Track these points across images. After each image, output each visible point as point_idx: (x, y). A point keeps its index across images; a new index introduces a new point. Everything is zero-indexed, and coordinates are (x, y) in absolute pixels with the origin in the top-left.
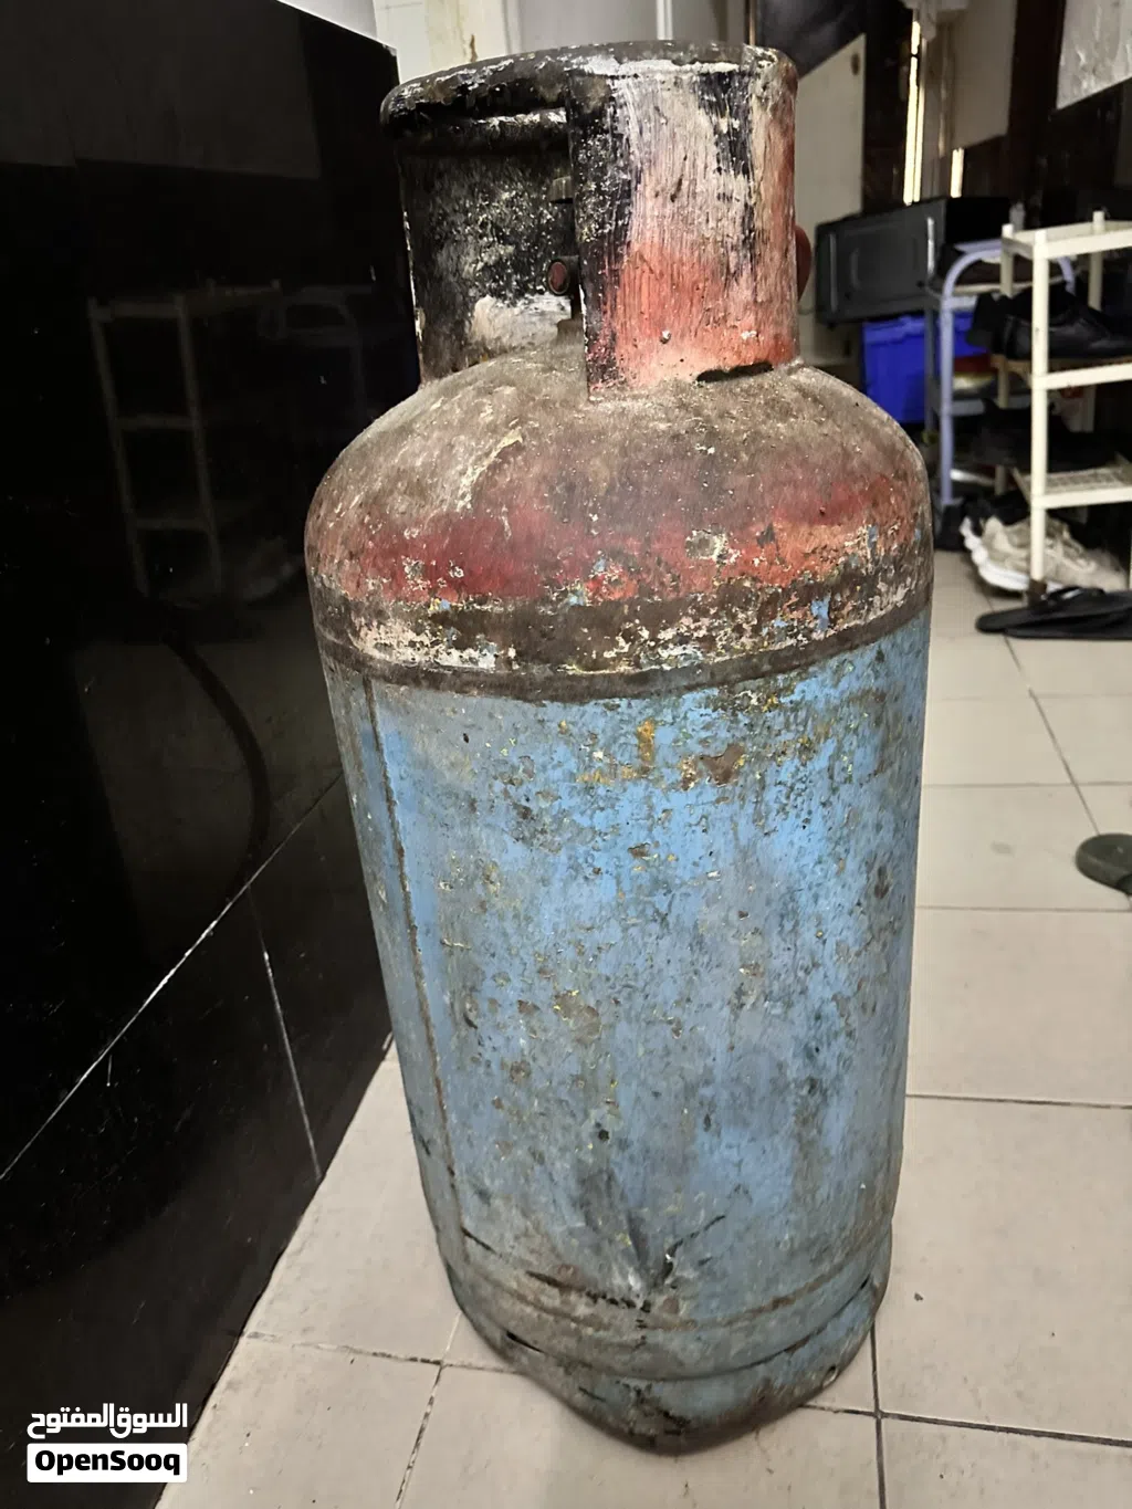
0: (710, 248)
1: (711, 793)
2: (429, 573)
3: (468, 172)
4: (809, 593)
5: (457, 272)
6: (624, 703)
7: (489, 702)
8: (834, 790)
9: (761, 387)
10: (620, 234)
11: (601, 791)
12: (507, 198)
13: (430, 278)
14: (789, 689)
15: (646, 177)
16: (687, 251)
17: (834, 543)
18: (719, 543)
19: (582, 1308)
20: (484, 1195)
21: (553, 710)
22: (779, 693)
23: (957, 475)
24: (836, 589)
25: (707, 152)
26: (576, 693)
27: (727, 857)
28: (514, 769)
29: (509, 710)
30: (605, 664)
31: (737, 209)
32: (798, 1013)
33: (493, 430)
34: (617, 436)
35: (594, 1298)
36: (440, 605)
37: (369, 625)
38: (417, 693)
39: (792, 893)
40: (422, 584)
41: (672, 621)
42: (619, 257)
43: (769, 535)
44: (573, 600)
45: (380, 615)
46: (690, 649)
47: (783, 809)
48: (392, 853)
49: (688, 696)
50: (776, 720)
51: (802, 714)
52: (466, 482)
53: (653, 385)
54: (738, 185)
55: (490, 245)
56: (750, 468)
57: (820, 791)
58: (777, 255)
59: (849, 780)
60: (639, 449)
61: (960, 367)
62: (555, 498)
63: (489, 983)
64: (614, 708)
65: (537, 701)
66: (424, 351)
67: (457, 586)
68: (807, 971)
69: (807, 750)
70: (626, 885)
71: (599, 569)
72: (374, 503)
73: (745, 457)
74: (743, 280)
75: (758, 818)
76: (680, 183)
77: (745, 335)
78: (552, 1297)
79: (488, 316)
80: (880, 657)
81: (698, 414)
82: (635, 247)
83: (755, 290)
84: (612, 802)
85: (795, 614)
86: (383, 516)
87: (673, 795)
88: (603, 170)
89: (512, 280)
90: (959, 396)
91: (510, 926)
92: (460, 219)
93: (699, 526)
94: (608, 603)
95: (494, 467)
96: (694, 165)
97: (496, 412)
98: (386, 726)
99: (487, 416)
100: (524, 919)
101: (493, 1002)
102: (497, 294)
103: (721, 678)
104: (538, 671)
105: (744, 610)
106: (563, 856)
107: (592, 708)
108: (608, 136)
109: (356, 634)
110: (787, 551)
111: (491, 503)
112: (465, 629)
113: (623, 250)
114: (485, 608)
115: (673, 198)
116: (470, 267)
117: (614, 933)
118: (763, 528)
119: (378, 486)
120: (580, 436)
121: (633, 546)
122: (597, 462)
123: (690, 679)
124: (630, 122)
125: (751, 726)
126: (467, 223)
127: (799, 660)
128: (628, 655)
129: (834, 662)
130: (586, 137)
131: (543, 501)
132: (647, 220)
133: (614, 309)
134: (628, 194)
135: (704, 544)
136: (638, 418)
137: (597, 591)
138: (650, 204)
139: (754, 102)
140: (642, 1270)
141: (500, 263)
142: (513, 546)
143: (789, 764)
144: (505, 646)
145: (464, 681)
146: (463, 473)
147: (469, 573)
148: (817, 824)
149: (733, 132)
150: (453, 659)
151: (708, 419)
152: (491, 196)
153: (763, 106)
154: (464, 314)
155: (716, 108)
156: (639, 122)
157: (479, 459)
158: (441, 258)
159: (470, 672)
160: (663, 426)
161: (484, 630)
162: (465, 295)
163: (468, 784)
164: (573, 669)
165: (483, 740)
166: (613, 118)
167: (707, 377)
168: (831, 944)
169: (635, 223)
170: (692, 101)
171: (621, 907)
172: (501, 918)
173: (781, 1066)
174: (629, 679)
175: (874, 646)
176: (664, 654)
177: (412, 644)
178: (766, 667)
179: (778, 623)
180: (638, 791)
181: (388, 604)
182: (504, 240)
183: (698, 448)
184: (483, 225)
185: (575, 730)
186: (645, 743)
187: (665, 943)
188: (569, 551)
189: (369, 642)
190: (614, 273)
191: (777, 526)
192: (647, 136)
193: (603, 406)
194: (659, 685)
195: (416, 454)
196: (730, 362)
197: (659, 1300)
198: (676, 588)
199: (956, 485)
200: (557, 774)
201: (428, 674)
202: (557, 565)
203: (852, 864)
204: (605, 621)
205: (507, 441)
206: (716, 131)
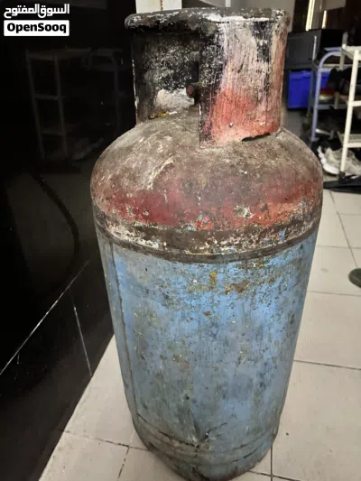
0: (251, 91)
1: (235, 296)
2: (135, 211)
3: (158, 42)
4: (278, 229)
5: (152, 81)
6: (206, 265)
7: (155, 259)
8: (280, 293)
9: (266, 143)
10: (217, 85)
11: (195, 293)
12: (173, 53)
13: (142, 83)
14: (268, 261)
15: (229, 63)
16: (242, 93)
17: (290, 209)
18: (246, 211)
19: (177, 444)
20: (145, 407)
21: (179, 265)
22: (263, 263)
23: (318, 131)
24: (288, 226)
25: (254, 53)
26: (188, 260)
27: (239, 316)
28: (163, 282)
29: (162, 263)
30: (200, 251)
31: (263, 75)
32: (259, 365)
33: (163, 156)
34: (210, 164)
35: (181, 442)
36: (139, 224)
37: (112, 225)
38: (129, 251)
39: (261, 327)
40: (133, 215)
41: (226, 238)
42: (216, 94)
43: (266, 207)
44: (190, 228)
45: (117, 223)
46: (232, 248)
47: (261, 301)
48: (118, 299)
49: (230, 265)
50: (262, 272)
51: (272, 269)
52: (151, 178)
53: (225, 142)
54: (264, 66)
55: (165, 70)
56: (260, 181)
57: (275, 294)
58: (276, 92)
59: (286, 289)
60: (218, 171)
61: (323, 91)
62: (185, 189)
63: (150, 347)
64: (202, 266)
65: (174, 261)
66: (138, 113)
67: (145, 218)
68: (264, 351)
69: (272, 281)
70: (202, 324)
71: (200, 218)
72: (116, 179)
73: (258, 175)
74: (263, 103)
75: (252, 303)
76: (242, 66)
77: (261, 124)
78: (167, 440)
79: (163, 97)
80: (302, 247)
81: (241, 156)
82: (223, 90)
83: (267, 106)
84: (199, 297)
85: (273, 236)
86: (119, 186)
87: (221, 296)
88: (212, 59)
89: (171, 83)
90: (321, 102)
91: (159, 332)
92: (154, 60)
93: (239, 203)
94: (202, 230)
95: (162, 173)
96: (248, 59)
97: (164, 148)
98: (118, 259)
99: (160, 149)
100: (165, 330)
101: (151, 353)
102: (166, 88)
103: (242, 258)
104: (175, 251)
105: (254, 234)
106: (179, 313)
107: (194, 266)
108: (215, 46)
109: (108, 226)
110: (272, 214)
111: (161, 188)
112: (149, 233)
113: (217, 91)
114: (157, 227)
115: (239, 72)
116: (157, 78)
117: (196, 338)
118: (263, 205)
119: (118, 173)
120: (196, 163)
121: (213, 210)
122: (202, 175)
123: (231, 258)
124: (224, 41)
125: (252, 274)
126: (156, 62)
127: (272, 252)
128: (209, 249)
129: (285, 251)
130: (206, 46)
131: (180, 190)
132: (228, 79)
133: (212, 114)
134: (221, 69)
135: (241, 210)
136: (219, 157)
137: (199, 226)
138: (230, 73)
139: (274, 33)
140: (198, 436)
141: (168, 77)
142: (168, 206)
143: (265, 286)
144: (163, 241)
145: (147, 251)
146: (150, 174)
147: (151, 214)
148: (273, 305)
149: (265, 45)
150: (143, 243)
151: (245, 158)
152: (166, 51)
153: (277, 34)
154: (154, 97)
155: (259, 36)
156: (228, 41)
157: (156, 169)
158: (146, 76)
159: (149, 248)
160: (228, 161)
161: (155, 235)
162: (154, 89)
163: (146, 284)
164: (188, 252)
165: (153, 271)
166: (218, 39)
167: (245, 140)
168: (273, 342)
169: (223, 80)
170: (250, 33)
171: (199, 331)
172: (156, 329)
173: (251, 380)
174: (209, 257)
175: (300, 244)
176: (222, 249)
177: (128, 235)
178: (260, 254)
179: (266, 239)
180: (209, 294)
181: (120, 219)
182: (170, 68)
183: (241, 171)
184: (163, 63)
185: (187, 272)
186: (213, 279)
187: (215, 343)
188: (189, 210)
189: (112, 230)
190: (213, 100)
191: (269, 204)
192: (230, 47)
193: (205, 150)
194: (220, 260)
195: (133, 161)
196: (255, 133)
197: (203, 445)
198: (229, 227)
199: (317, 135)
200: (179, 286)
201: (133, 246)
202: (184, 215)
203: (283, 316)
204: (201, 237)
205: (168, 162)
206: (258, 45)
